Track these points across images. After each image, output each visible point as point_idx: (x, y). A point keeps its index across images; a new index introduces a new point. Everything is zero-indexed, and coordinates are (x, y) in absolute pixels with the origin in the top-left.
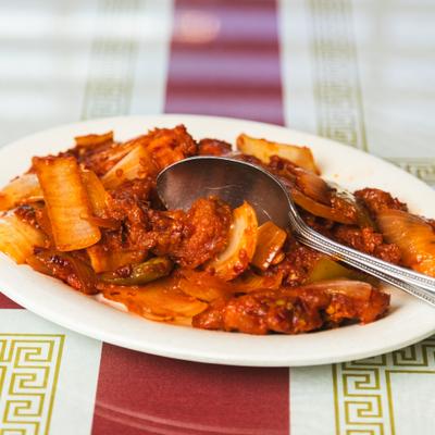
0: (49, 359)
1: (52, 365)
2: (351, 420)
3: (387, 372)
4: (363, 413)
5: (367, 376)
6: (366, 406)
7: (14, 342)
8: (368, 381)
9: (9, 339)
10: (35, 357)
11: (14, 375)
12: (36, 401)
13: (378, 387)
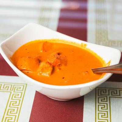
0: (23, 90)
1: (23, 92)
2: (99, 110)
3: (110, 97)
4: (103, 108)
5: (104, 98)
6: (103, 106)
7: (14, 85)
8: (104, 100)
9: (13, 85)
10: (19, 90)
11: (13, 94)
12: (18, 101)
13: (107, 101)
